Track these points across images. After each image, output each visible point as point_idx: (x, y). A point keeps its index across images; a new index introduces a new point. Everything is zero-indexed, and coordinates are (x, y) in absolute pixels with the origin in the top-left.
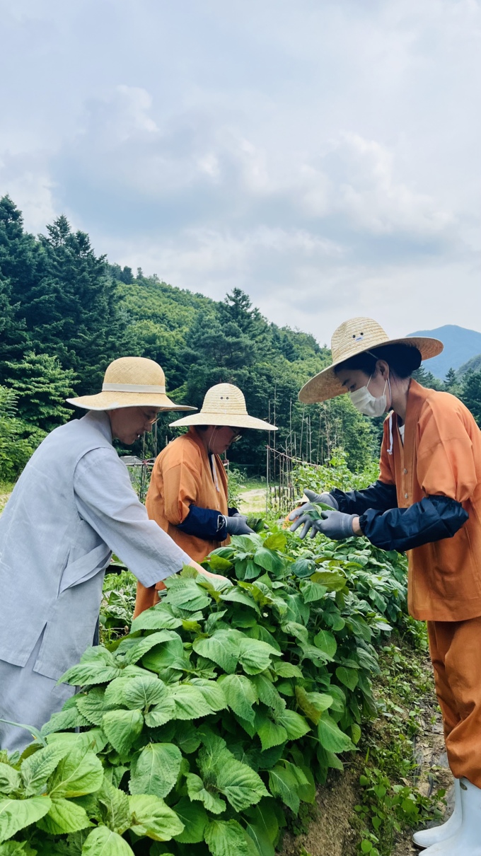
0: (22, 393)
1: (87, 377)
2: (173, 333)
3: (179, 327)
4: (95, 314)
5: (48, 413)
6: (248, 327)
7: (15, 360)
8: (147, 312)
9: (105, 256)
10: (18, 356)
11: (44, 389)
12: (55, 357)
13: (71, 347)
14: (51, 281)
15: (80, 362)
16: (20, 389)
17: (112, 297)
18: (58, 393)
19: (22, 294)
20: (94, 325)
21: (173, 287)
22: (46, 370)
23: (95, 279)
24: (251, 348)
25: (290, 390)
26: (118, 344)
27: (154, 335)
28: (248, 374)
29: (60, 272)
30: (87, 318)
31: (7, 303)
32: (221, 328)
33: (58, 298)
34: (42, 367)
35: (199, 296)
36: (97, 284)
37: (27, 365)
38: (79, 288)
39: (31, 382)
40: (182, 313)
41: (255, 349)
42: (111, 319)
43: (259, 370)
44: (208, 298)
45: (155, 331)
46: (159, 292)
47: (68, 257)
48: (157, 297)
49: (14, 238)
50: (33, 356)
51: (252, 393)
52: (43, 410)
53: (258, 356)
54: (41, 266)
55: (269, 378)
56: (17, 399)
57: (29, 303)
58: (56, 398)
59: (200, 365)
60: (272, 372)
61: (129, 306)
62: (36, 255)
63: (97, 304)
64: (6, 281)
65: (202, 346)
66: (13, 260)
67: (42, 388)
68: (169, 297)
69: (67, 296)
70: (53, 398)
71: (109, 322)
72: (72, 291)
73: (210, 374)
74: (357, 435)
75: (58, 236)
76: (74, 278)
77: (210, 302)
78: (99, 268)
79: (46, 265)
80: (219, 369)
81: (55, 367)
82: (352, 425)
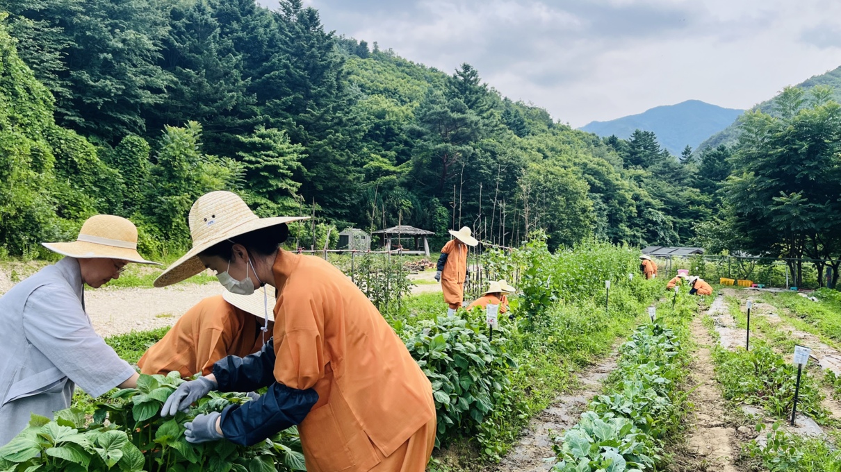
0: (252, 166)
1: (314, 151)
2: (404, 108)
3: (410, 102)
4: (323, 89)
5: (277, 185)
6: (475, 102)
7: (246, 134)
8: (379, 86)
9: (334, 31)
10: (249, 130)
11: (273, 162)
12: (284, 131)
13: (299, 122)
14: (282, 57)
15: (309, 137)
16: (250, 162)
17: (340, 72)
18: (287, 167)
19: (254, 69)
20: (322, 101)
21: (408, 61)
22: (275, 144)
23: (324, 55)
24: (476, 124)
25: (515, 167)
26: (344, 119)
27: (384, 109)
28: (472, 151)
29: (292, 48)
30: (315, 93)
31: (239, 79)
32: (447, 104)
33: (288, 73)
34: (272, 141)
35: (433, 70)
36: (326, 60)
37: (257, 139)
38: (308, 64)
39: (261, 155)
40: (414, 87)
41: (480, 125)
42: (340, 94)
43: (484, 147)
44: (442, 72)
45: (385, 106)
46: (393, 66)
47: (298, 33)
48: (391, 71)
49: (246, 15)
50: (263, 130)
51: (476, 169)
52: (272, 182)
53: (482, 132)
54: (272, 42)
55: (494, 154)
56: (245, 172)
57: (260, 78)
58: (285, 171)
59: (425, 141)
60: (497, 148)
61: (362, 80)
62: (268, 30)
63: (325, 80)
64: (238, 57)
65: (428, 122)
66: (245, 36)
67: (271, 161)
68: (403, 71)
69: (296, 71)
70: (281, 171)
71: (337, 97)
72: (303, 67)
73: (435, 150)
74: (580, 213)
75: (290, 12)
76: (304, 54)
77: (443, 77)
78: (327, 43)
79: (277, 41)
80: (443, 144)
81: (284, 142)
82: (575, 203)
